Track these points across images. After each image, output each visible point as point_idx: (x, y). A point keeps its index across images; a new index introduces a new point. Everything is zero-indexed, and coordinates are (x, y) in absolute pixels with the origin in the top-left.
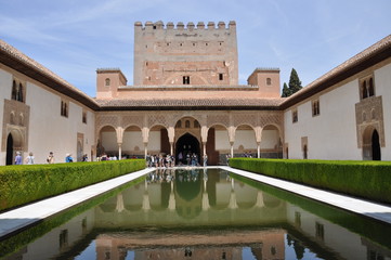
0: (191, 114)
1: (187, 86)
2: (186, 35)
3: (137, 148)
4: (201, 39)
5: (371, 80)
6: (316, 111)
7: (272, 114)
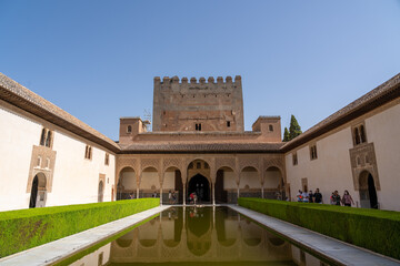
0: (201, 157)
1: (198, 132)
2: (198, 88)
3: (153, 187)
4: (211, 92)
5: (362, 128)
6: (314, 154)
7: (274, 156)
